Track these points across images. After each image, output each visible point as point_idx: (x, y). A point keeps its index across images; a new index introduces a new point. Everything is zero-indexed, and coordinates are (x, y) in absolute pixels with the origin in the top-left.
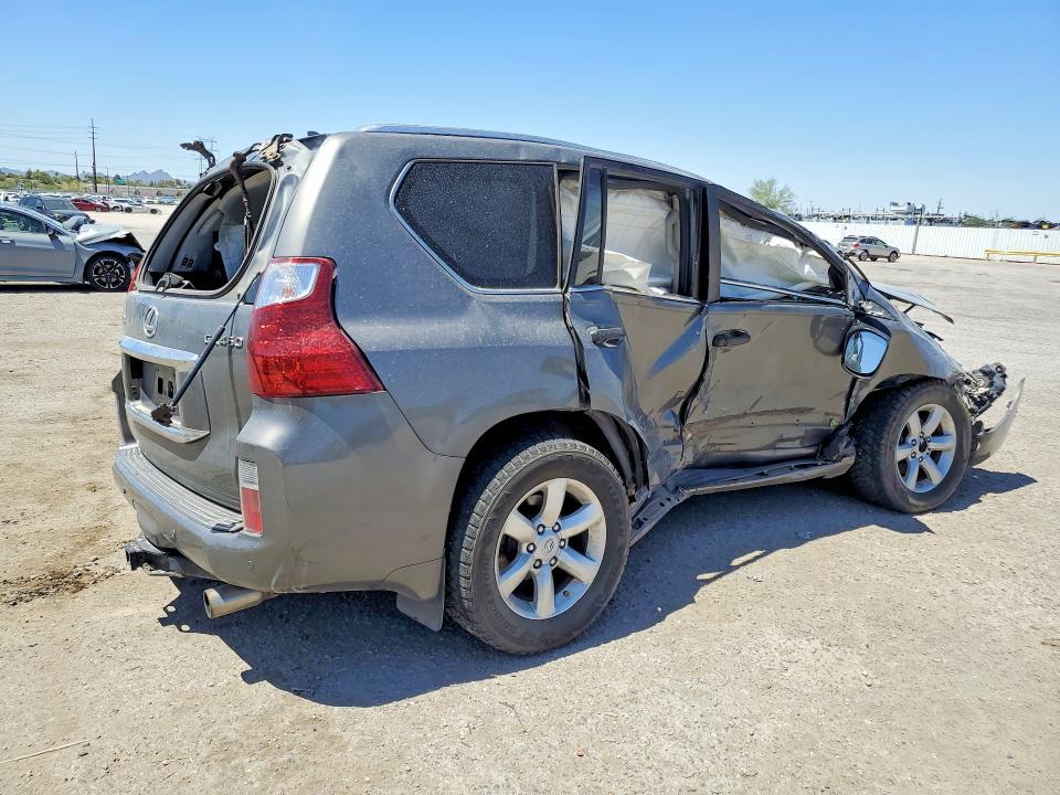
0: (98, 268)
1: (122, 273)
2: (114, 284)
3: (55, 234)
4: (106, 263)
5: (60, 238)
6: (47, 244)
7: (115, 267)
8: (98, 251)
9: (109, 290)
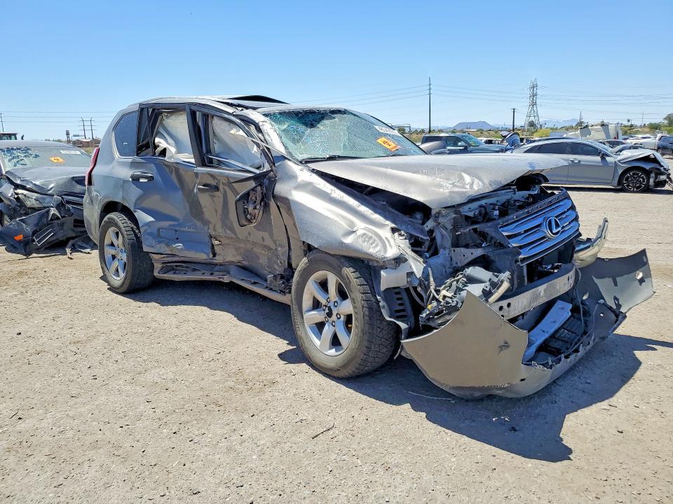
0: (628, 177)
1: (644, 181)
2: (637, 188)
3: (604, 156)
4: (634, 174)
5: (608, 159)
6: (599, 162)
7: (639, 177)
8: (629, 166)
9: (633, 192)
